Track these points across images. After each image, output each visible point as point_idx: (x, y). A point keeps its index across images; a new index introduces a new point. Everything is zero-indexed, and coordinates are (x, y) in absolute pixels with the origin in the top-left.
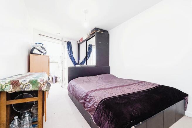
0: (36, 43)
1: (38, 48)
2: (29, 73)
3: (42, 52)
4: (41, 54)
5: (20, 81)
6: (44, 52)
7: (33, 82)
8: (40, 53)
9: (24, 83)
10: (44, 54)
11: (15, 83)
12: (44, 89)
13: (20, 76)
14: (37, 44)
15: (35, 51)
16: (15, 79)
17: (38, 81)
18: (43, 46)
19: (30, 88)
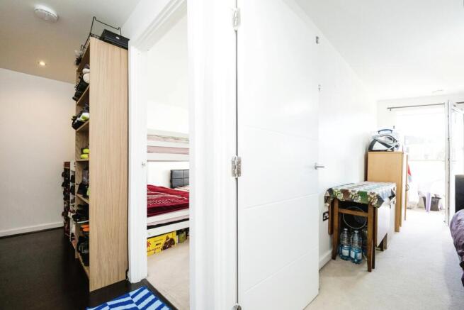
0: (379, 132)
1: (382, 139)
2: (366, 183)
3: (388, 146)
4: (386, 151)
5: (350, 191)
6: (393, 145)
7: (363, 194)
8: (385, 148)
9: (353, 194)
10: (392, 150)
11: (345, 192)
12: (374, 204)
13: (350, 186)
14: (381, 133)
15: (377, 146)
16: (345, 188)
17: (368, 194)
18: (391, 134)
19: (359, 200)
